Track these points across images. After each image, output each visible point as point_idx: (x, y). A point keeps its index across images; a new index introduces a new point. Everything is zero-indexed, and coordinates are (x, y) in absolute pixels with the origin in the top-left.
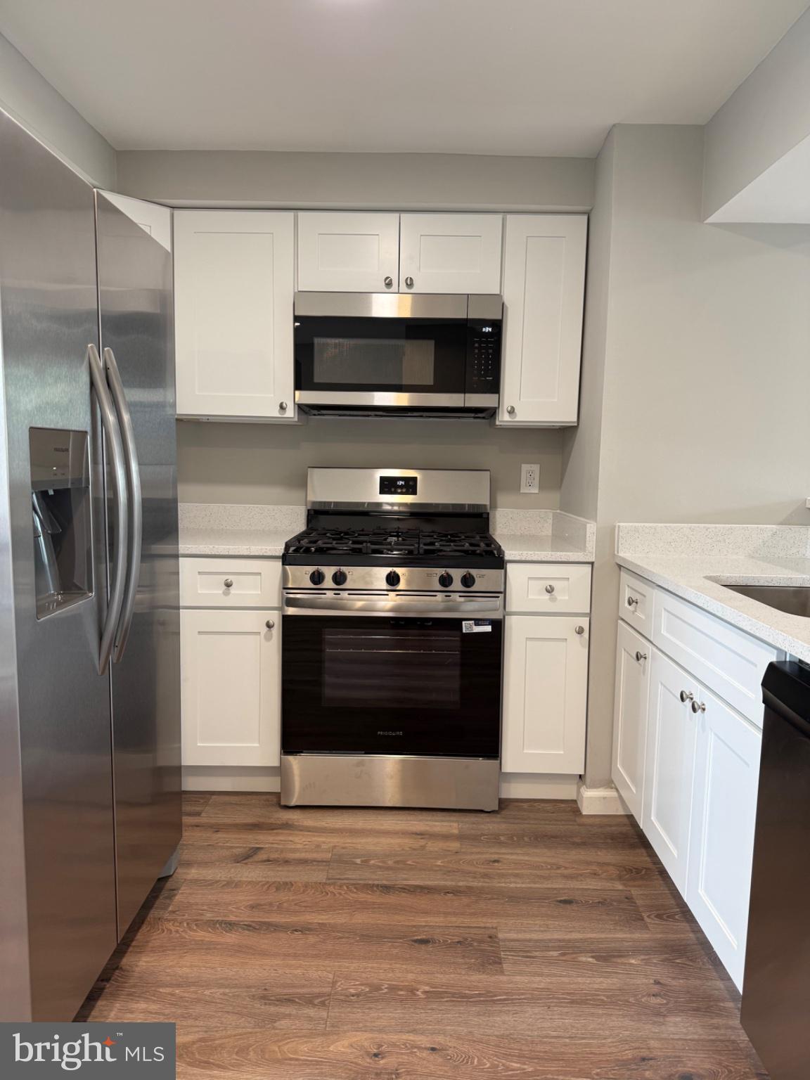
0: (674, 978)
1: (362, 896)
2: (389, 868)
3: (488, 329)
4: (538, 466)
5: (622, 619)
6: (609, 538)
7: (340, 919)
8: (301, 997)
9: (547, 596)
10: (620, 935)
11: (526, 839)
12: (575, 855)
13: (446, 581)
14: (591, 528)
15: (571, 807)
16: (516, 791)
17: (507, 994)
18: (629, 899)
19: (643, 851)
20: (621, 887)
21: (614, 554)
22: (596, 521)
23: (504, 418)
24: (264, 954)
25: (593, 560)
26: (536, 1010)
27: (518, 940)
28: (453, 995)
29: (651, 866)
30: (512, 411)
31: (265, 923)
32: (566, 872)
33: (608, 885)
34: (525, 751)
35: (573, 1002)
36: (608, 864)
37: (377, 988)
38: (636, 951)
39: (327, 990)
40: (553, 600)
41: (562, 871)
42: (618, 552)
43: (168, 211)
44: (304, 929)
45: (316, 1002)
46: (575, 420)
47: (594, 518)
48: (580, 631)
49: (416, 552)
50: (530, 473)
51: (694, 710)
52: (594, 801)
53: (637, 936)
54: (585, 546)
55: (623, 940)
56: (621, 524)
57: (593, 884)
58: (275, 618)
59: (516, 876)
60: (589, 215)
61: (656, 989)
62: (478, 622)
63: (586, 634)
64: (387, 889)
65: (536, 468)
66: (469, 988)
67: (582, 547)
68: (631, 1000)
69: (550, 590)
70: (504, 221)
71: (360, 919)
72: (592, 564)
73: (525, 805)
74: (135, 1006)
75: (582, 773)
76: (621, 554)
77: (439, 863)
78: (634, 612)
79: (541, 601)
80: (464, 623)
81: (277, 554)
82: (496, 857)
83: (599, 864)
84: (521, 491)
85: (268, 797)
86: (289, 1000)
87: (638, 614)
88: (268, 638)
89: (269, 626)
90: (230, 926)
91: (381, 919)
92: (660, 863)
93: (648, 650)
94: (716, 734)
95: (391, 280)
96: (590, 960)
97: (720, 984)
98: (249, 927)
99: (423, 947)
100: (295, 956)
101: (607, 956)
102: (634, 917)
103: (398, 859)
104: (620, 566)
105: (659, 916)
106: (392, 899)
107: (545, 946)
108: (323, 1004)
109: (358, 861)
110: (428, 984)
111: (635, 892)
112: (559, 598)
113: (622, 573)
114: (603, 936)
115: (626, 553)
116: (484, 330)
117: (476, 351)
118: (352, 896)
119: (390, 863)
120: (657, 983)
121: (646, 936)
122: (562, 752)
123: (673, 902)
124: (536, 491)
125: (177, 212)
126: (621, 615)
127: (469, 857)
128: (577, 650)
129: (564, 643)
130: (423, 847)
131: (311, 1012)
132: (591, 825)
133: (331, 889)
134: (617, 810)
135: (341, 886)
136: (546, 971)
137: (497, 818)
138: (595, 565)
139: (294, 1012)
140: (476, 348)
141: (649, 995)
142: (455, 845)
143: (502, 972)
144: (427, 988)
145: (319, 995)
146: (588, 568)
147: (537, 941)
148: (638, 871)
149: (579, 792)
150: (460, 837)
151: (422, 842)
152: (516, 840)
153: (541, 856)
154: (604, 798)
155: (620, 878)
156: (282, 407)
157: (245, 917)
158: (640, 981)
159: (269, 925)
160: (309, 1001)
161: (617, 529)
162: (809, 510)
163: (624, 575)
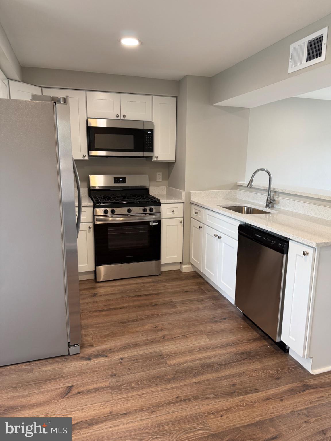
0: (216, 302)
1: (134, 299)
2: (137, 292)
3: (149, 132)
4: (161, 173)
5: (192, 218)
6: (188, 195)
7: (131, 304)
8: (131, 321)
9: (172, 213)
10: (202, 296)
11: (171, 280)
12: (184, 282)
13: (145, 210)
14: (184, 193)
15: (179, 271)
16: (164, 269)
17: (180, 311)
18: (201, 289)
19: (201, 279)
20: (198, 287)
21: (189, 200)
22: (185, 191)
23: (155, 159)
24: (115, 314)
25: (184, 202)
26: (188, 313)
27: (178, 301)
28: (168, 314)
29: (203, 281)
30: (157, 158)
31: (111, 308)
32: (184, 286)
33: (195, 287)
34: (167, 257)
35: (196, 310)
36: (193, 283)
37: (149, 316)
38: (206, 299)
39: (136, 318)
40: (174, 214)
41: (182, 286)
42: (191, 199)
43: (40, 89)
44: (123, 308)
45: (135, 321)
46: (175, 160)
47: (184, 190)
48: (181, 222)
49: (135, 202)
50: (159, 174)
51: (219, 238)
52: (186, 268)
53: (205, 296)
54: (182, 198)
55: (203, 297)
56: (192, 191)
57: (191, 287)
58: (91, 225)
59: (172, 288)
60: (177, 97)
61: (213, 305)
62: (154, 222)
63: (182, 223)
64: (139, 296)
65: (161, 174)
66: (171, 312)
67: (181, 199)
68: (209, 308)
69: (173, 211)
70: (152, 98)
71: (136, 303)
72: (184, 203)
73: (167, 272)
74: (89, 330)
75: (182, 261)
76: (192, 200)
77: (150, 288)
78: (197, 216)
79: (171, 215)
80: (150, 222)
81: (91, 205)
82: (164, 285)
83: (191, 283)
84: (157, 181)
85: (91, 280)
86: (128, 322)
87: (198, 216)
88: (89, 231)
89: (90, 228)
90: (102, 311)
91: (142, 302)
92: (206, 281)
93: (202, 225)
94: (224, 243)
95: (118, 115)
96: (196, 302)
97: (227, 302)
98: (107, 310)
99: (156, 306)
100: (124, 313)
101: (200, 301)
102: (204, 292)
103: (139, 289)
104: (191, 203)
105: (209, 291)
106: (142, 298)
107: (186, 301)
108: (137, 321)
109: (128, 291)
110: (161, 313)
111: (202, 287)
112: (175, 213)
113: (192, 205)
114: (197, 297)
115: (194, 199)
116: (148, 132)
117: (146, 139)
118: (131, 299)
119: (137, 290)
120: (213, 304)
121: (208, 296)
122: (176, 256)
123: (211, 288)
124: (161, 181)
125: (43, 89)
126: (192, 217)
127: (158, 286)
128: (180, 227)
129: (177, 226)
130: (144, 286)
131: (135, 323)
132: (186, 275)
133: (124, 298)
134: (192, 270)
135: (127, 297)
136: (187, 306)
137: (160, 276)
138: (185, 203)
139: (131, 324)
140: (146, 138)
141: (212, 306)
142: (153, 284)
143: (177, 308)
144: (161, 314)
145: (135, 320)
146: (183, 204)
147: (183, 301)
148: (201, 283)
149: (181, 267)
150: (153, 282)
151: (143, 285)
152: (168, 281)
153: (176, 283)
154: (188, 267)
155: (197, 285)
156: (84, 156)
157: (104, 308)
158: (209, 304)
159: (112, 309)
160: (134, 321)
161: (190, 193)
162: (238, 185)
163: (192, 206)
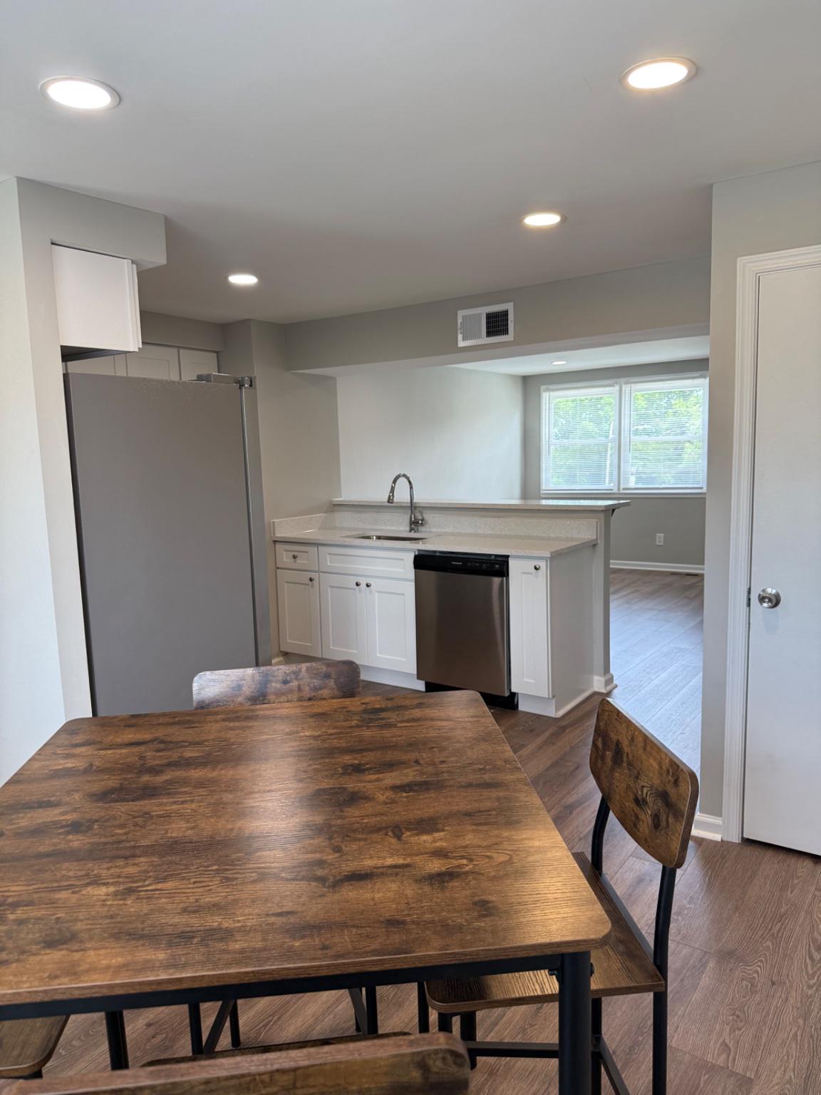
5: (279, 570)
6: (269, 528)
21: (271, 536)
42: (274, 534)
60: (217, 353)
78: (295, 562)
87: (299, 561)
93: (314, 575)
104: (275, 542)
126: (279, 566)
161: (272, 524)
162: (334, 505)
163: (278, 546)
